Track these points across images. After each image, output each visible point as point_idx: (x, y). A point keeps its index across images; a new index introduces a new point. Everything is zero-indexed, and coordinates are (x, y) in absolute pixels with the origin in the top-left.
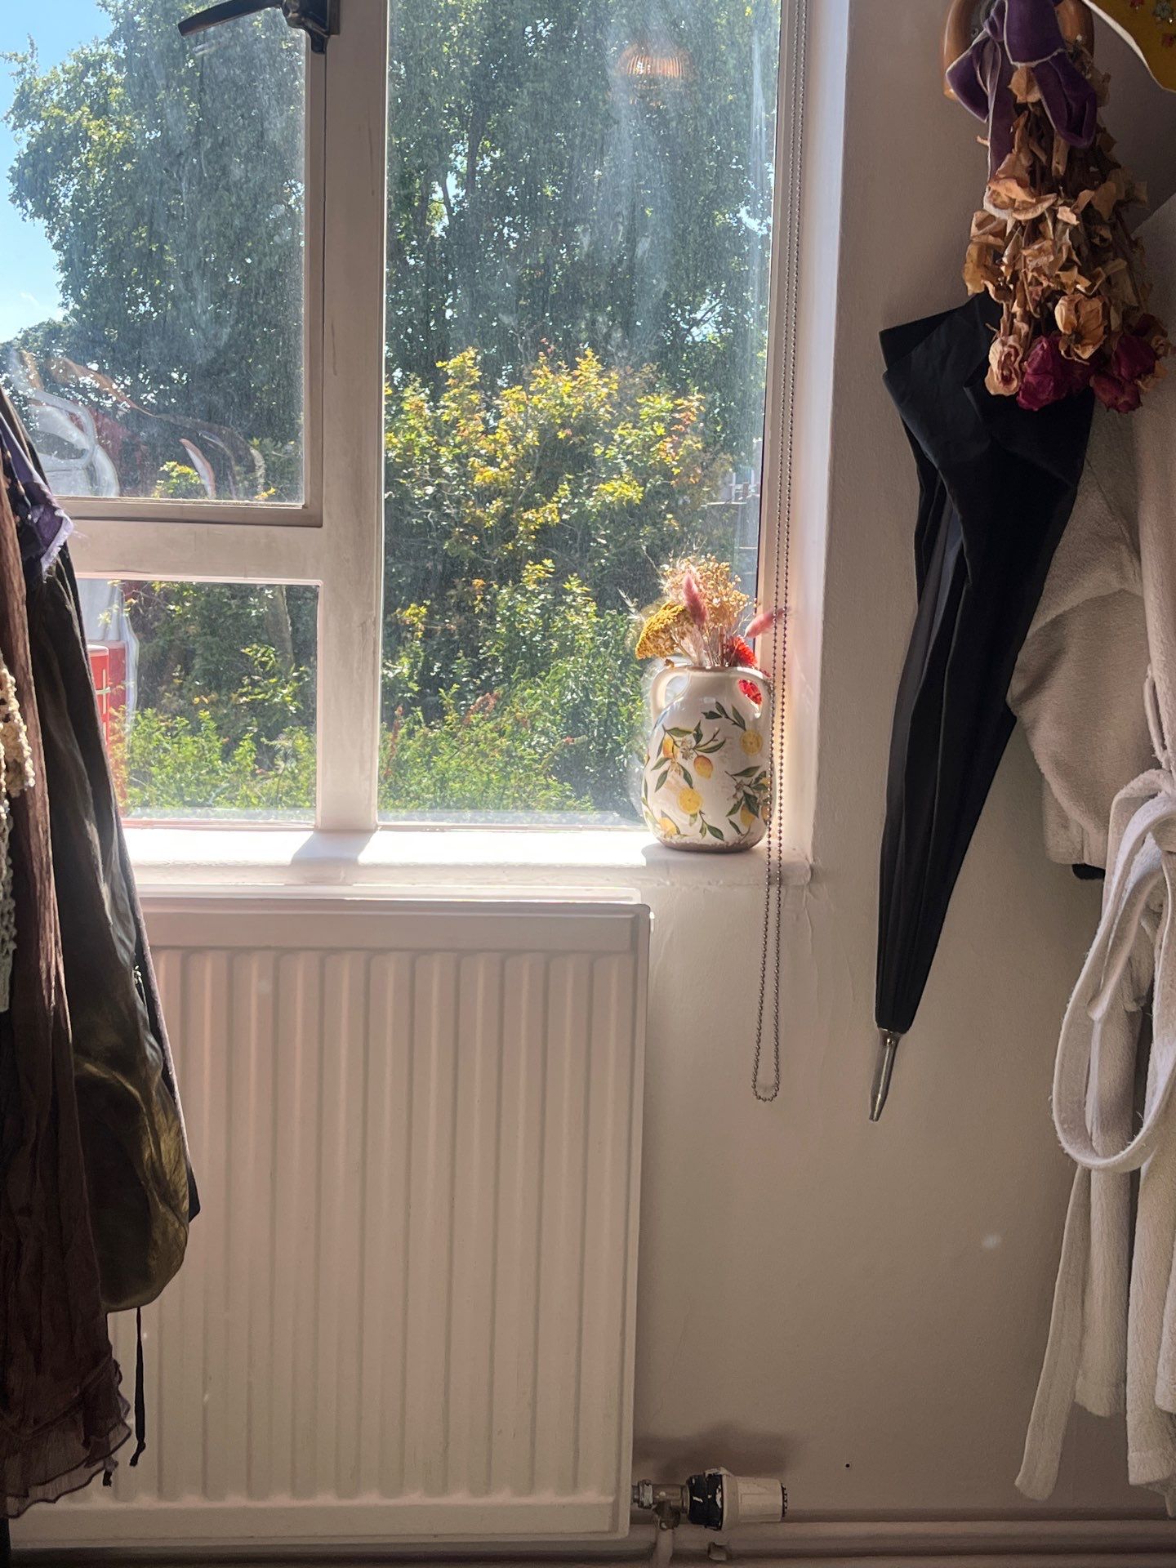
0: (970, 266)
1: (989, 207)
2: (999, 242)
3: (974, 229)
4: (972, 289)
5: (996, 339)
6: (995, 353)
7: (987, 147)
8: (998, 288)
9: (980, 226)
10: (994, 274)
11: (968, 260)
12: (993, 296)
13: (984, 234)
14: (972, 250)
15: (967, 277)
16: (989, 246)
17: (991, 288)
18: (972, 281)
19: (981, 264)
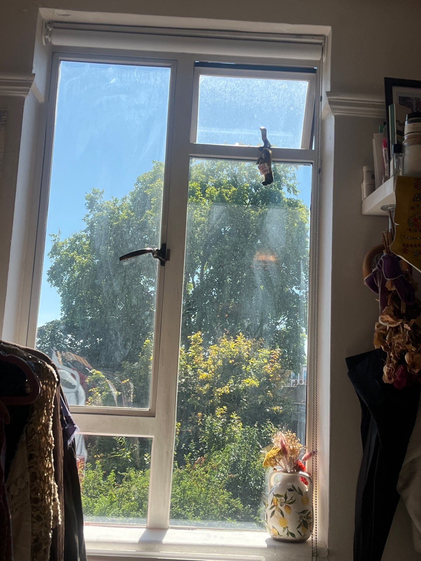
0: (375, 340)
1: (381, 322)
2: (384, 332)
3: (376, 328)
4: (376, 347)
5: (385, 364)
6: (385, 369)
7: (378, 302)
8: (385, 347)
9: (377, 327)
10: (383, 343)
11: (375, 338)
12: (383, 350)
13: (379, 330)
14: (376, 335)
15: (374, 343)
16: (381, 333)
17: (382, 347)
18: (376, 345)
19: (379, 339)
